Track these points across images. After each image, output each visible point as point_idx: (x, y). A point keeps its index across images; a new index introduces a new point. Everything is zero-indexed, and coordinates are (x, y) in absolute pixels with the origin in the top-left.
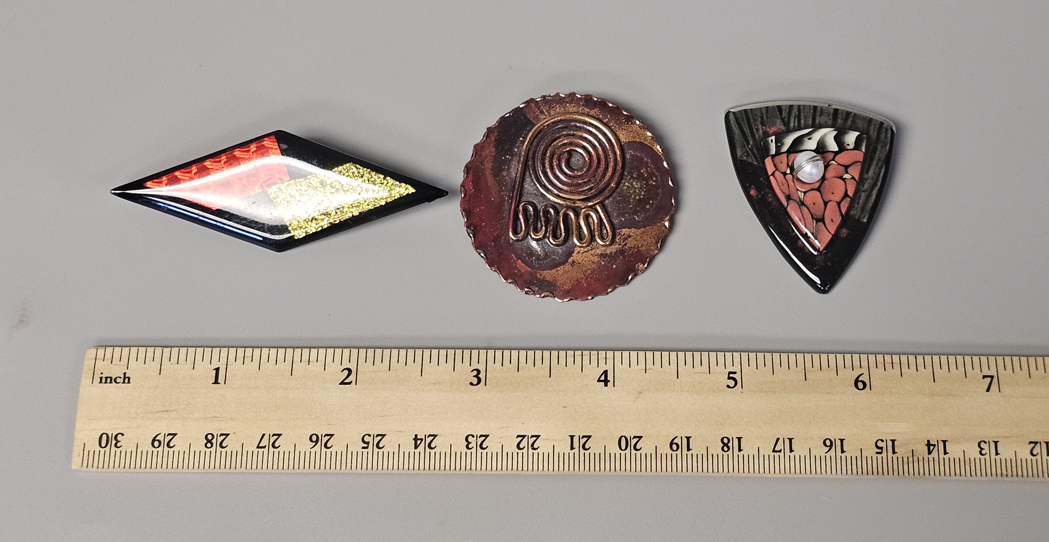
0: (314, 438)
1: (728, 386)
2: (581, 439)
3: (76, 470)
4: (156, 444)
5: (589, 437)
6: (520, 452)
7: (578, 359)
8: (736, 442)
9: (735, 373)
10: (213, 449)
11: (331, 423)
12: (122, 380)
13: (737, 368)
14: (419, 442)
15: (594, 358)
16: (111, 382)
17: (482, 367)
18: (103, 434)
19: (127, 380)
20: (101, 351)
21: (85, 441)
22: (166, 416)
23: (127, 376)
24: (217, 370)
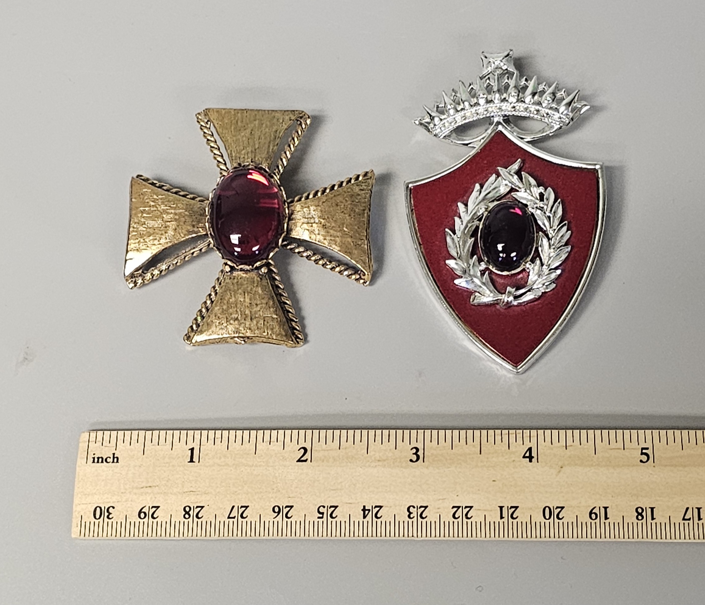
0: (277, 509)
1: (641, 461)
2: (509, 510)
4: (142, 515)
5: (516, 507)
6: (456, 521)
7: (505, 438)
8: (649, 511)
9: (647, 449)
10: (190, 520)
11: (291, 496)
12: (111, 460)
13: (649, 445)
14: (367, 512)
15: (519, 436)
16: (102, 462)
17: (420, 446)
18: (97, 507)
19: (116, 460)
20: (93, 434)
21: (82, 514)
22: (149, 491)
23: (115, 456)
24: (192, 450)
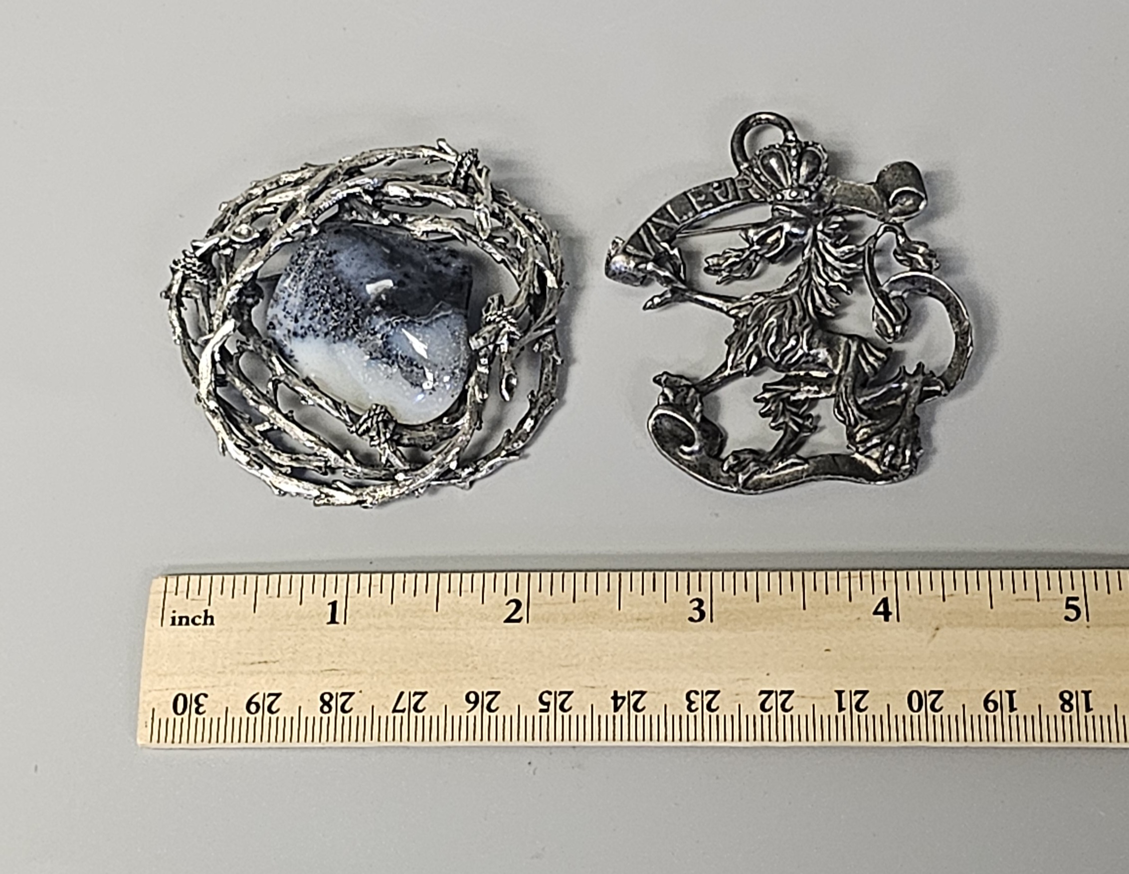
0: (472, 698)
1: (1067, 618)
2: (853, 697)
3: (143, 746)
4: (253, 708)
5: (865, 693)
6: (766, 715)
7: (844, 583)
8: (1082, 697)
9: (1076, 599)
10: (332, 715)
11: (496, 676)
12: (202, 621)
13: (1079, 592)
14: (620, 701)
15: (867, 580)
16: (187, 624)
17: (705, 596)
18: (179, 695)
19: (209, 621)
20: (172, 581)
21: (154, 705)
22: (265, 670)
23: (209, 614)
24: (334, 604)
